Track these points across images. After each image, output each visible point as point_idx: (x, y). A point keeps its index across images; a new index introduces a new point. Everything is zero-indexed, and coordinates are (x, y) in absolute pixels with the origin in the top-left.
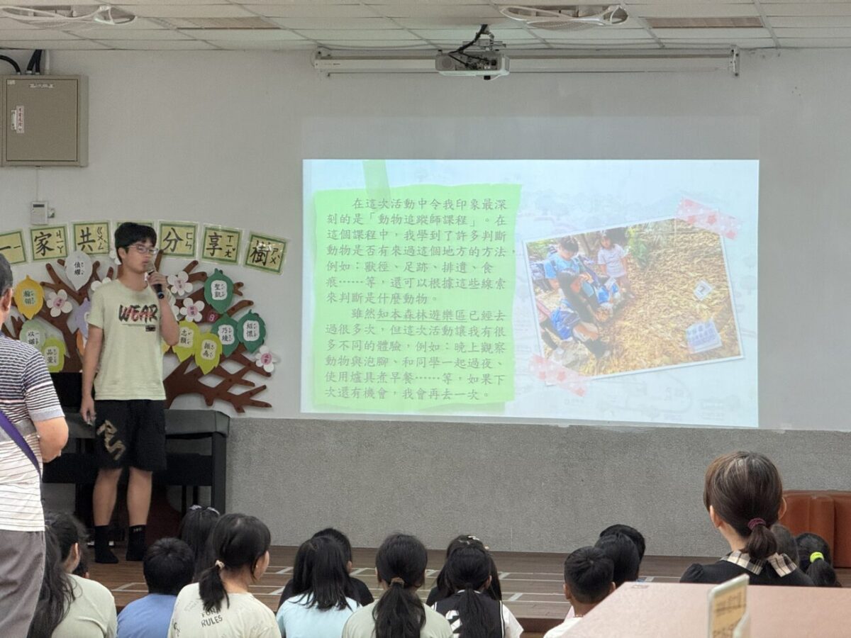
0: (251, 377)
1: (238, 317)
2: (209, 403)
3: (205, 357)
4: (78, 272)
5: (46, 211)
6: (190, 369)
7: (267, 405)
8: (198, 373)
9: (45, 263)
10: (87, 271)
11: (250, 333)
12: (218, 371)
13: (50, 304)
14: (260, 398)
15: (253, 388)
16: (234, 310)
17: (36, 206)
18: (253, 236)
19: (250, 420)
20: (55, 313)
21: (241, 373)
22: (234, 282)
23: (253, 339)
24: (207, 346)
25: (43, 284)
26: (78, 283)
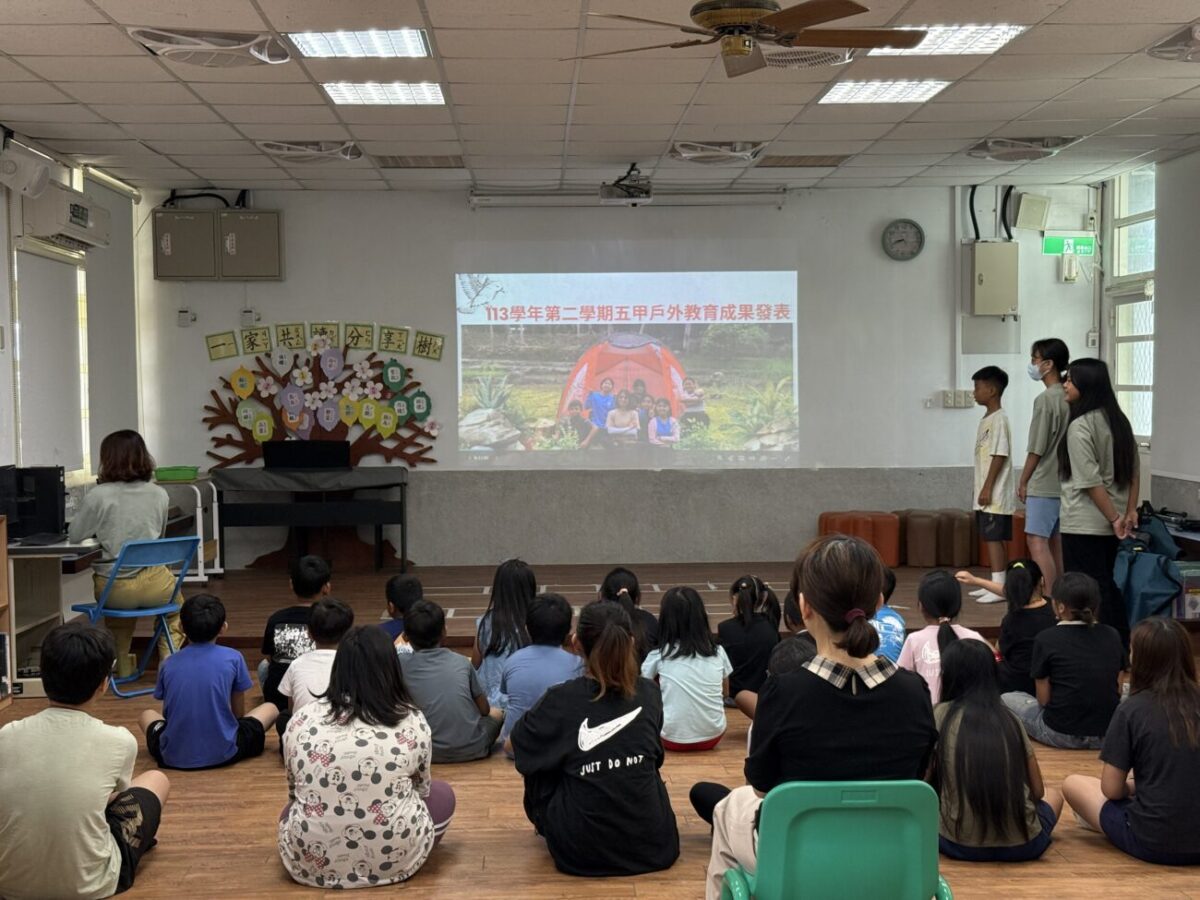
0: (420, 440)
1: (409, 394)
2: (388, 460)
3: (384, 426)
4: (281, 363)
5: (254, 316)
6: (373, 435)
7: (433, 461)
8: (379, 438)
9: (253, 356)
10: (289, 361)
11: (419, 407)
12: (394, 436)
13: (260, 388)
14: (428, 455)
15: (420, 449)
16: (407, 389)
17: (245, 312)
18: (418, 333)
19: (421, 472)
20: (264, 394)
21: (412, 438)
22: (406, 367)
23: (421, 411)
24: (386, 417)
25: (254, 372)
26: (282, 371)
